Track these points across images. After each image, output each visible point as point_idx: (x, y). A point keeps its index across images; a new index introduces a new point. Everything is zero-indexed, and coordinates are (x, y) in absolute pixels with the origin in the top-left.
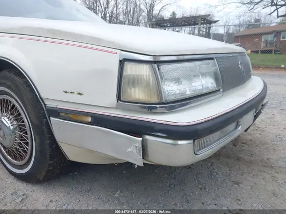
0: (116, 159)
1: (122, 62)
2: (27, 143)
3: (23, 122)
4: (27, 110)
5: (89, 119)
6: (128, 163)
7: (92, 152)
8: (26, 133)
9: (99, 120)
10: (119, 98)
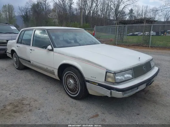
0: (103, 95)
1: (106, 72)
2: (77, 88)
3: (76, 82)
4: (78, 79)
5: (97, 84)
6: (107, 96)
7: (97, 92)
8: (77, 85)
9: (100, 85)
10: (105, 80)
